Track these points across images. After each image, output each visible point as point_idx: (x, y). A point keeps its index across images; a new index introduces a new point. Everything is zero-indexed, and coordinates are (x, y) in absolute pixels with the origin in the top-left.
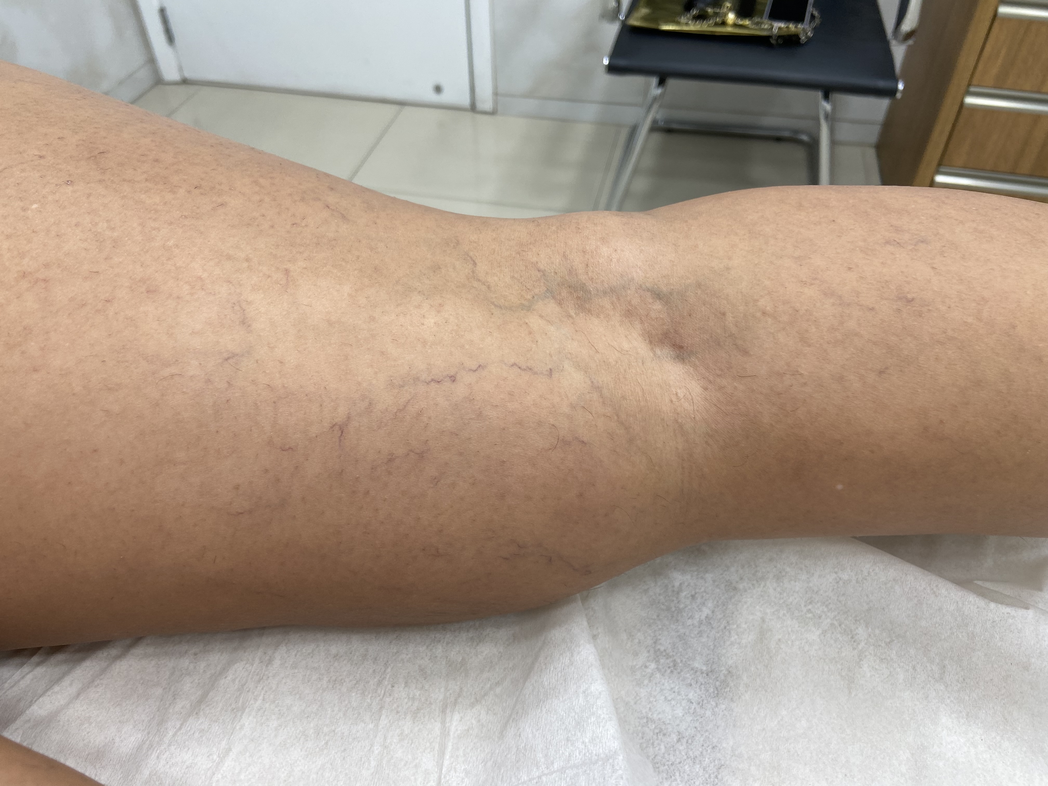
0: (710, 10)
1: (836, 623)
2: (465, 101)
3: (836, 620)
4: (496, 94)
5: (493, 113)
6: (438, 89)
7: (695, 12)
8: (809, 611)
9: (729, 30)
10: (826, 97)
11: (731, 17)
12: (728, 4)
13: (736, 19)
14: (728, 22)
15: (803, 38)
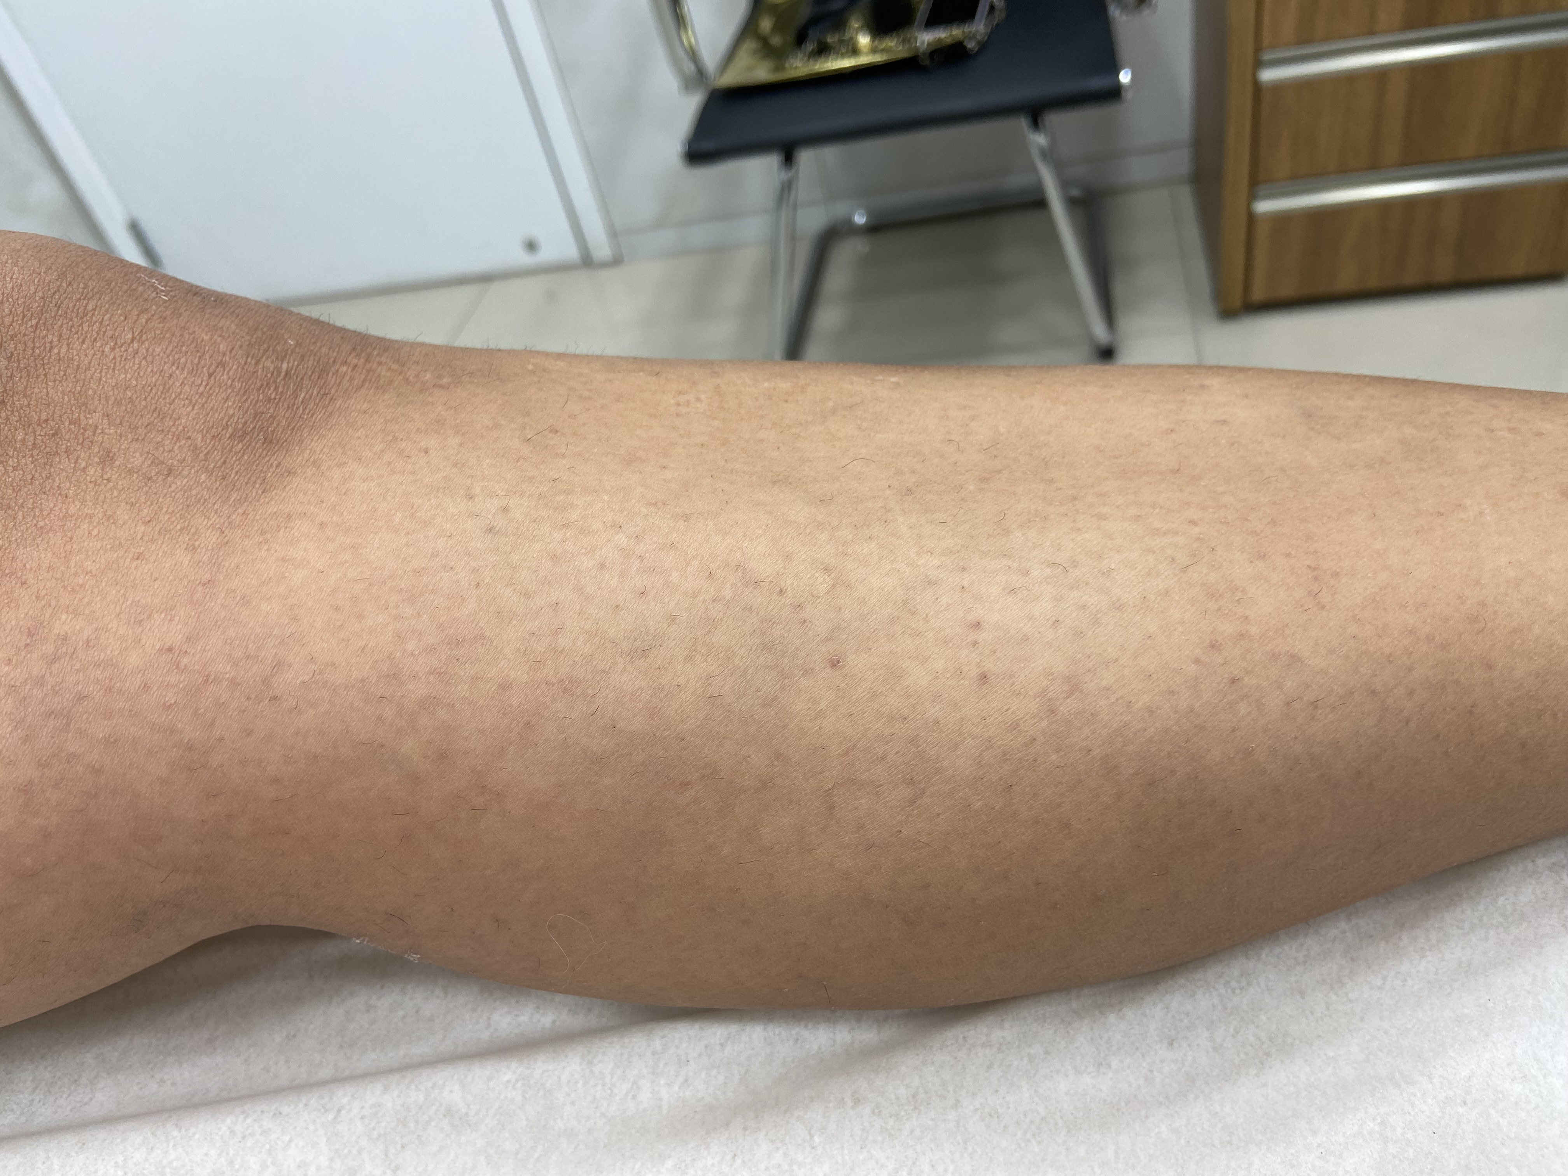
0: (830, 39)
2: (572, 252)
4: (613, 234)
5: (616, 261)
6: (531, 246)
7: (810, 46)
9: (864, 59)
10: (1036, 123)
11: (864, 40)
12: (855, 23)
13: (873, 41)
14: (862, 48)
15: (971, 45)
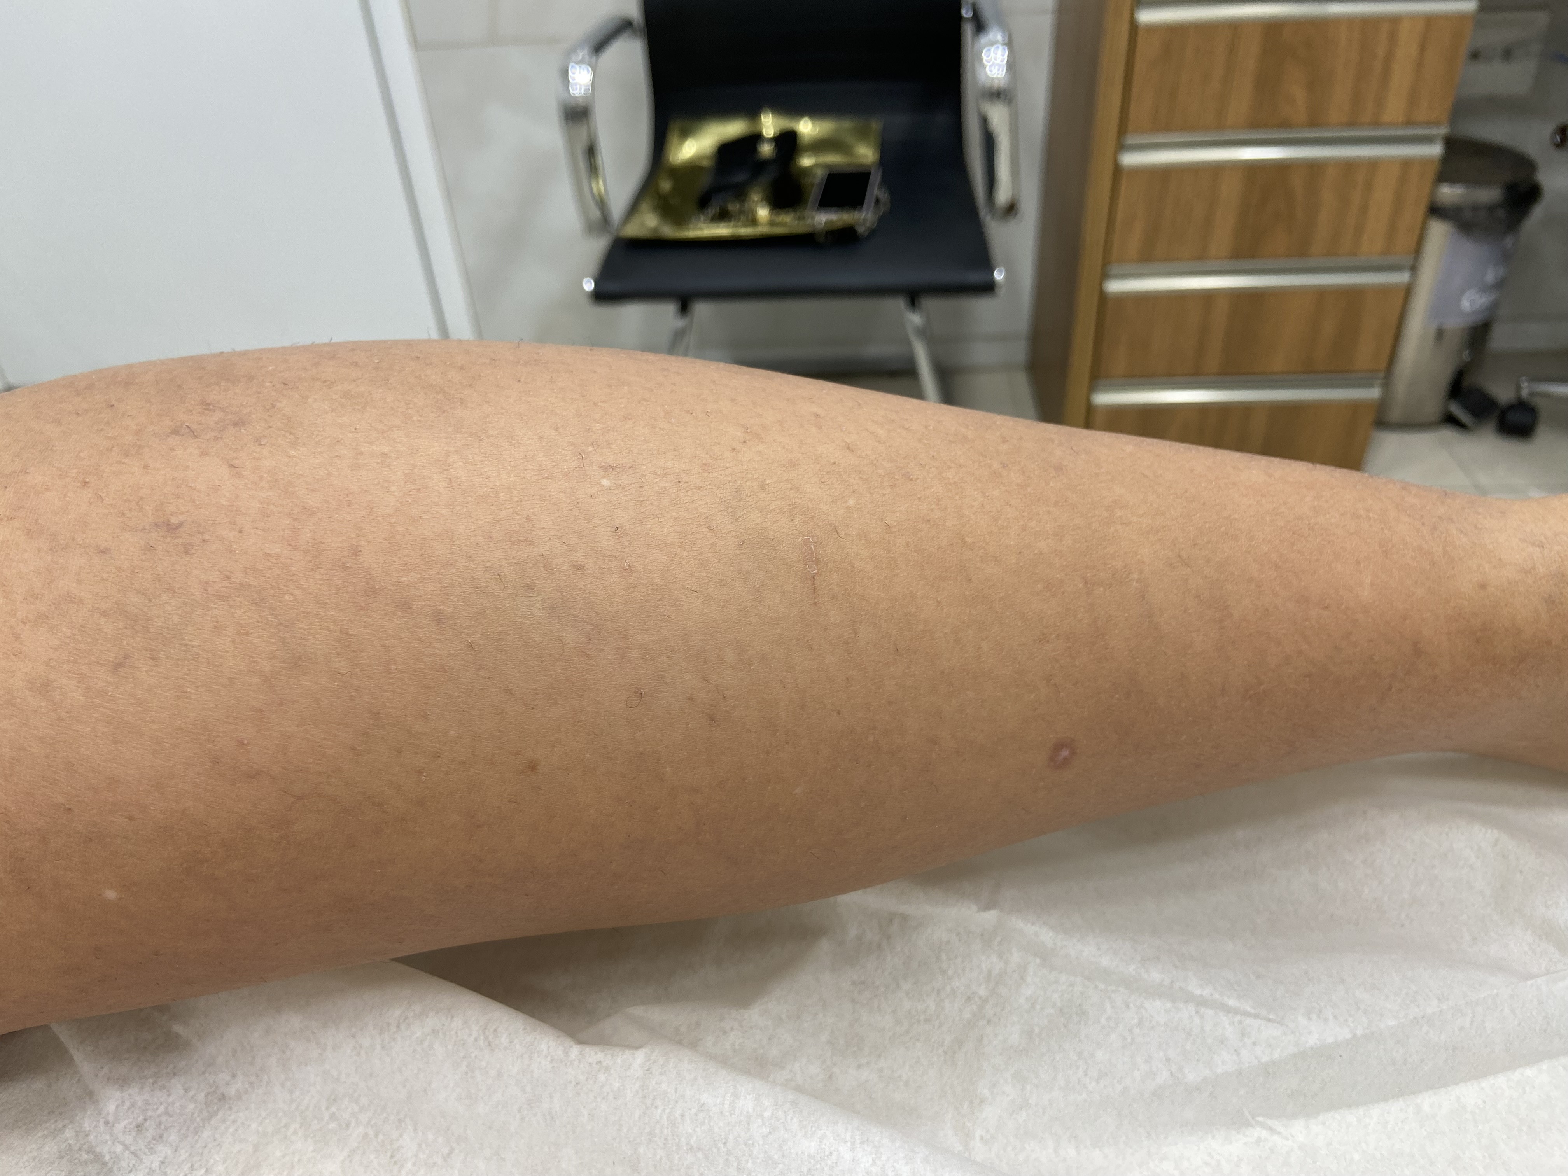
0: (731, 207)
1: (371, 1132)
3: (372, 1127)
7: (712, 211)
8: (333, 1117)
9: (762, 230)
10: (913, 304)
11: (763, 213)
12: (755, 196)
13: (771, 215)
14: (760, 220)
15: (861, 230)
